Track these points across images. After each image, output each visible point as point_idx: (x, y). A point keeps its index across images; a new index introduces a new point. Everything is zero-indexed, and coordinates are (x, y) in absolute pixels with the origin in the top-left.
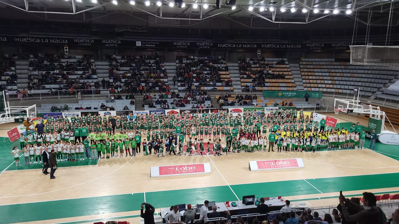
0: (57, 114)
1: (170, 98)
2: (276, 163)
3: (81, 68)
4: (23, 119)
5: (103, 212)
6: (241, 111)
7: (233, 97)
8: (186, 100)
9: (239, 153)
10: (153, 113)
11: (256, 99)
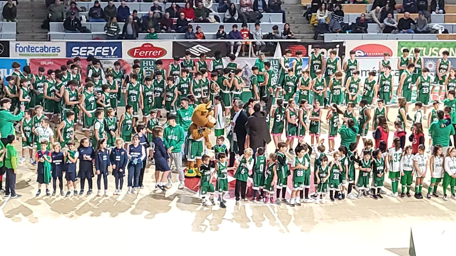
6: (391, 53)
7: (363, 2)
8: (194, 6)
9: (379, 199)
10: (79, 50)
11: (441, 11)
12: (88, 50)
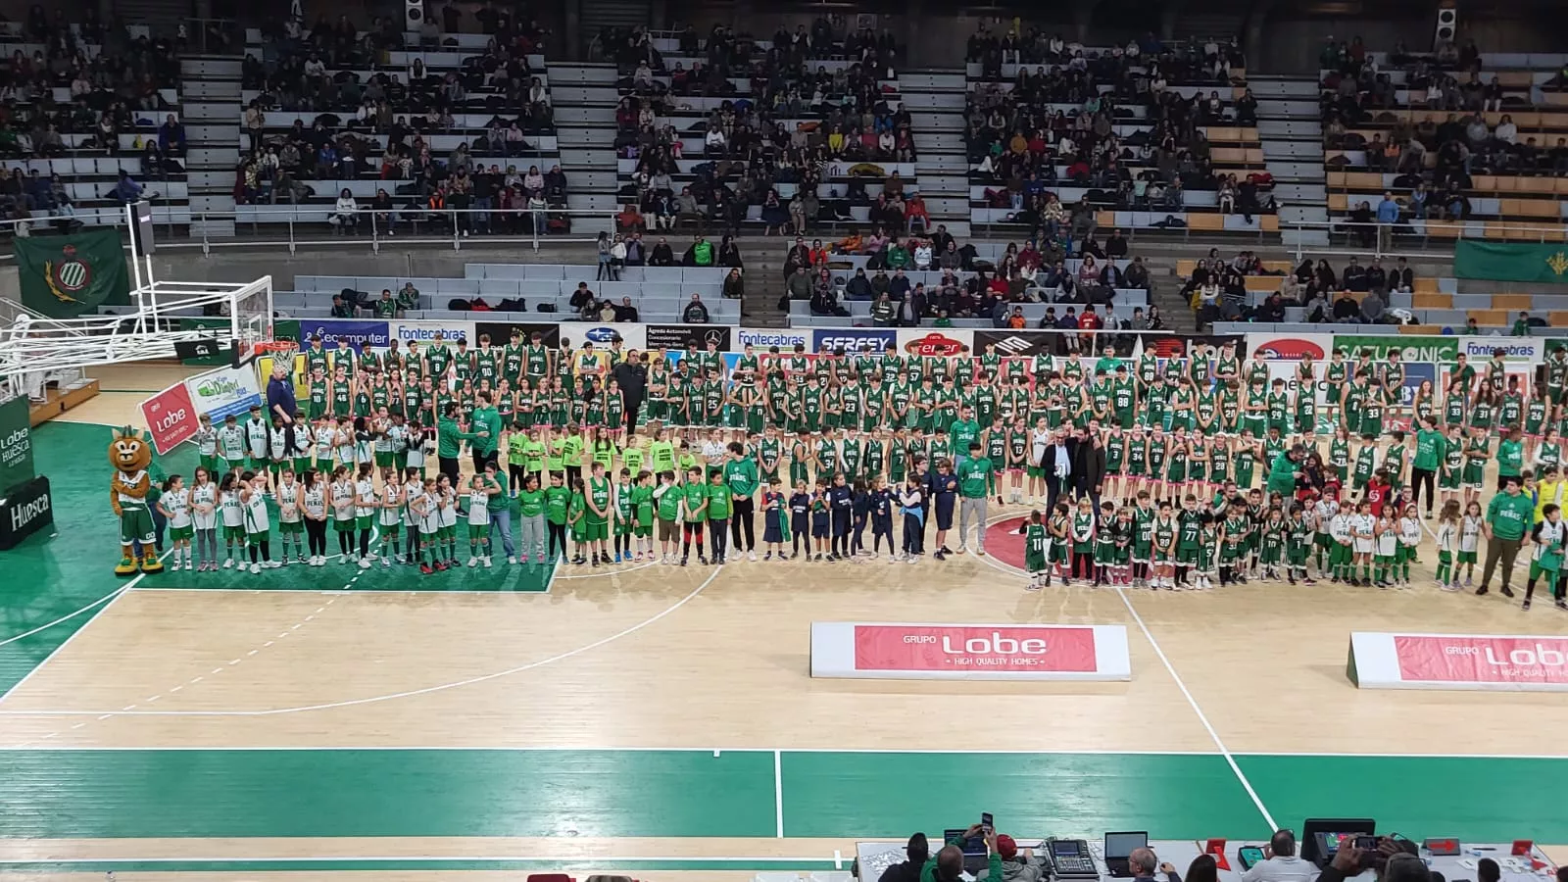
0: (367, 327)
1: (923, 269)
2: (1514, 655)
3: (484, 96)
4: (212, 345)
5: (572, 826)
6: (1321, 355)
7: (1278, 273)
8: (1008, 278)
9: (1301, 584)
10: (832, 342)
11: (1407, 288)
12: (845, 342)
